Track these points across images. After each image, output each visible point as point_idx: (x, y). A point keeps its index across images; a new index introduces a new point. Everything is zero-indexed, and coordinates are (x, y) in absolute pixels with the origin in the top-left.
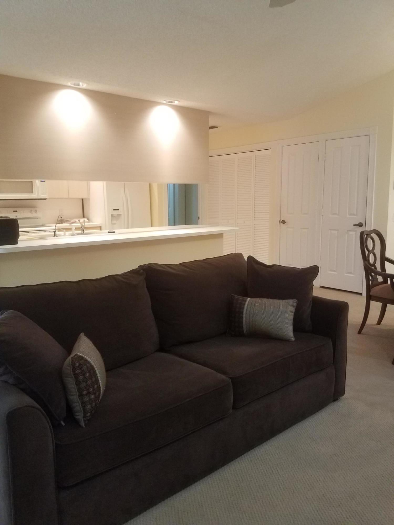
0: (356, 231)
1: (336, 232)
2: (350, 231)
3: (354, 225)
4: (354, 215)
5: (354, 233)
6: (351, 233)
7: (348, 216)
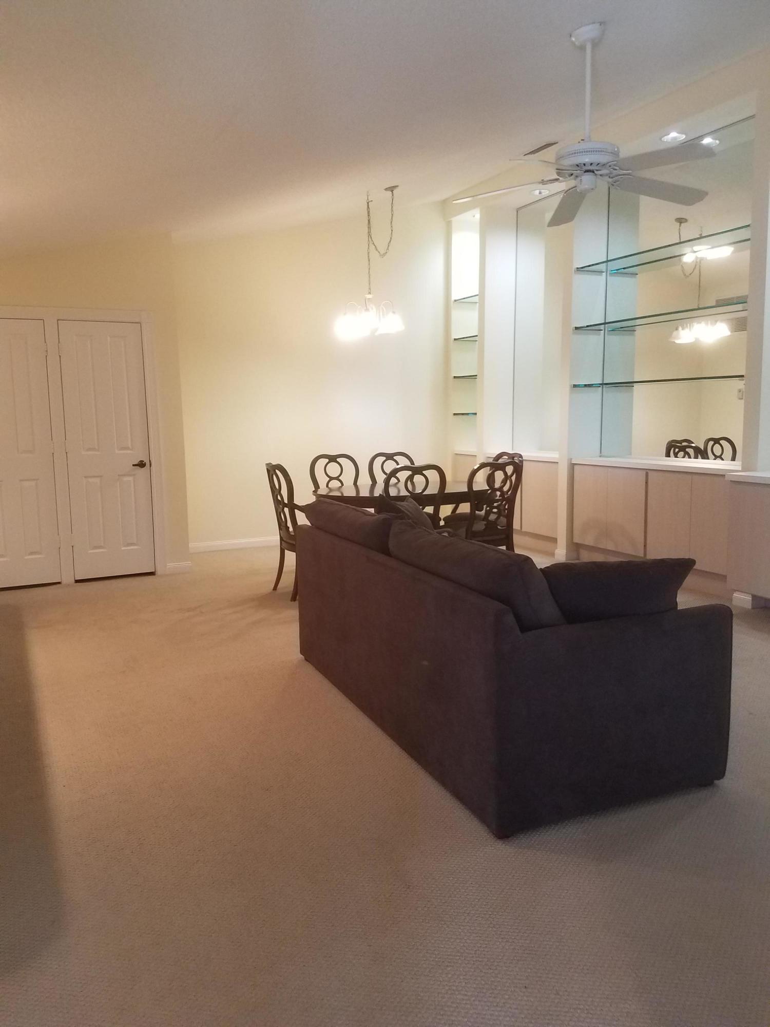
0: (134, 475)
1: (97, 480)
2: (124, 475)
3: (133, 465)
4: (127, 448)
5: (131, 479)
6: (126, 479)
7: (117, 452)
